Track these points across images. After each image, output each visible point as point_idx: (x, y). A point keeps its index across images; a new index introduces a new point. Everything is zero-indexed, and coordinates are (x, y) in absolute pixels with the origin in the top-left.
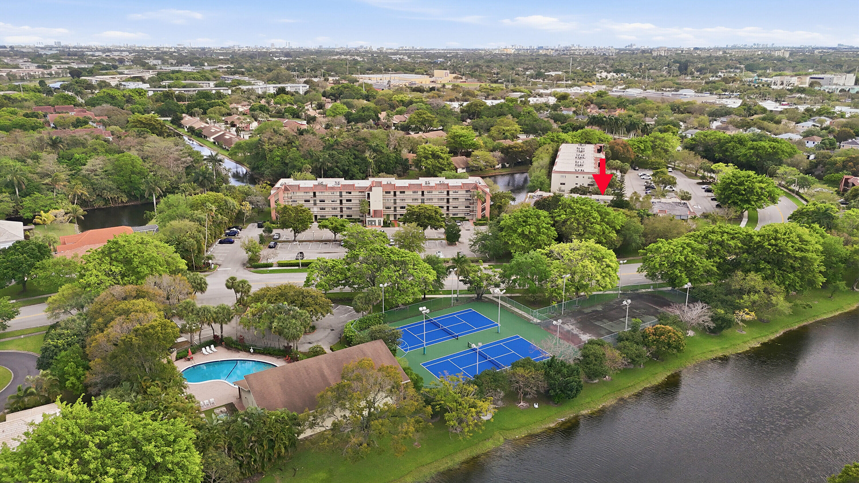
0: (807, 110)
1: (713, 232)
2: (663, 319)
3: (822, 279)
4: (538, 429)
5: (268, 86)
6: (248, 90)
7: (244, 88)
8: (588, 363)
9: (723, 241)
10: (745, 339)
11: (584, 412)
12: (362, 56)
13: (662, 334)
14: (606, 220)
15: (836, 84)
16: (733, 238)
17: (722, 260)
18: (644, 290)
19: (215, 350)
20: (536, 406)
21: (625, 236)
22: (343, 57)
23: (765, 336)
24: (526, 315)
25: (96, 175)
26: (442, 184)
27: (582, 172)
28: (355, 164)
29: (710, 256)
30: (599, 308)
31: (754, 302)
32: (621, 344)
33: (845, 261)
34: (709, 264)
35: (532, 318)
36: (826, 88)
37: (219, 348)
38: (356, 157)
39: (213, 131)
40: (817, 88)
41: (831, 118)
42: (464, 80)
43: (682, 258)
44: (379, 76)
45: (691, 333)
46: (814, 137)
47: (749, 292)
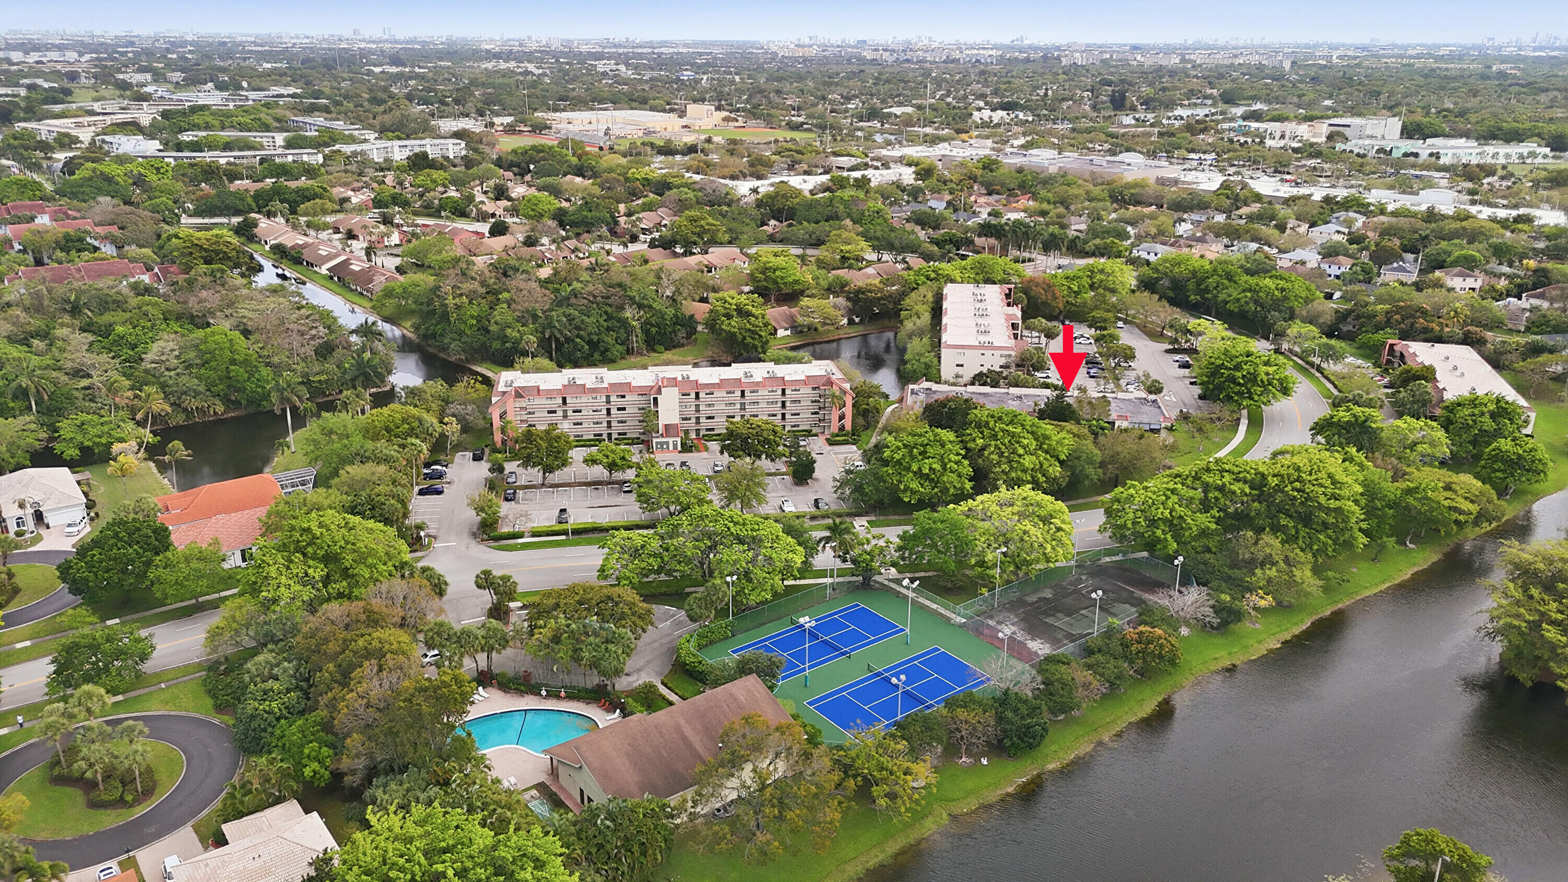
0: (1327, 200)
1: (1208, 470)
2: (1146, 615)
3: (1362, 539)
4: (993, 796)
5: (389, 144)
6: (355, 154)
7: (348, 149)
8: (1051, 694)
9: (1224, 485)
10: (1260, 637)
11: (1051, 766)
12: (540, 62)
13: (1150, 642)
14: (1045, 446)
15: (1372, 137)
16: (1238, 480)
17: (1222, 514)
18: (1108, 559)
19: (486, 695)
20: (985, 762)
21: (1072, 469)
22: (503, 65)
23: (1286, 630)
24: (942, 611)
25: (168, 369)
26: (772, 379)
27: (991, 347)
28: (609, 329)
29: (1205, 506)
30: (1048, 594)
31: (1269, 581)
32: (1090, 660)
33: (1394, 505)
34: (1205, 520)
35: (953, 616)
36: (1354, 145)
37: (489, 689)
38: (609, 318)
39: (325, 253)
40: (1339, 146)
41: (1364, 214)
42: (740, 124)
43: (1167, 513)
44: (587, 115)
45: (1184, 631)
46: (1341, 257)
47: (1262, 565)
